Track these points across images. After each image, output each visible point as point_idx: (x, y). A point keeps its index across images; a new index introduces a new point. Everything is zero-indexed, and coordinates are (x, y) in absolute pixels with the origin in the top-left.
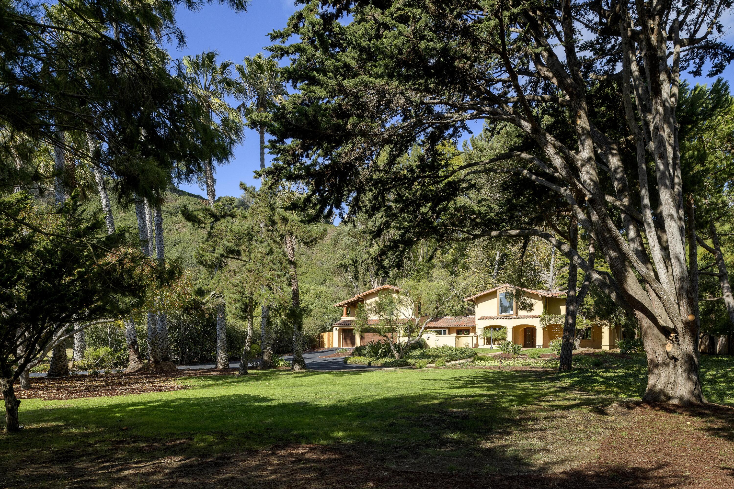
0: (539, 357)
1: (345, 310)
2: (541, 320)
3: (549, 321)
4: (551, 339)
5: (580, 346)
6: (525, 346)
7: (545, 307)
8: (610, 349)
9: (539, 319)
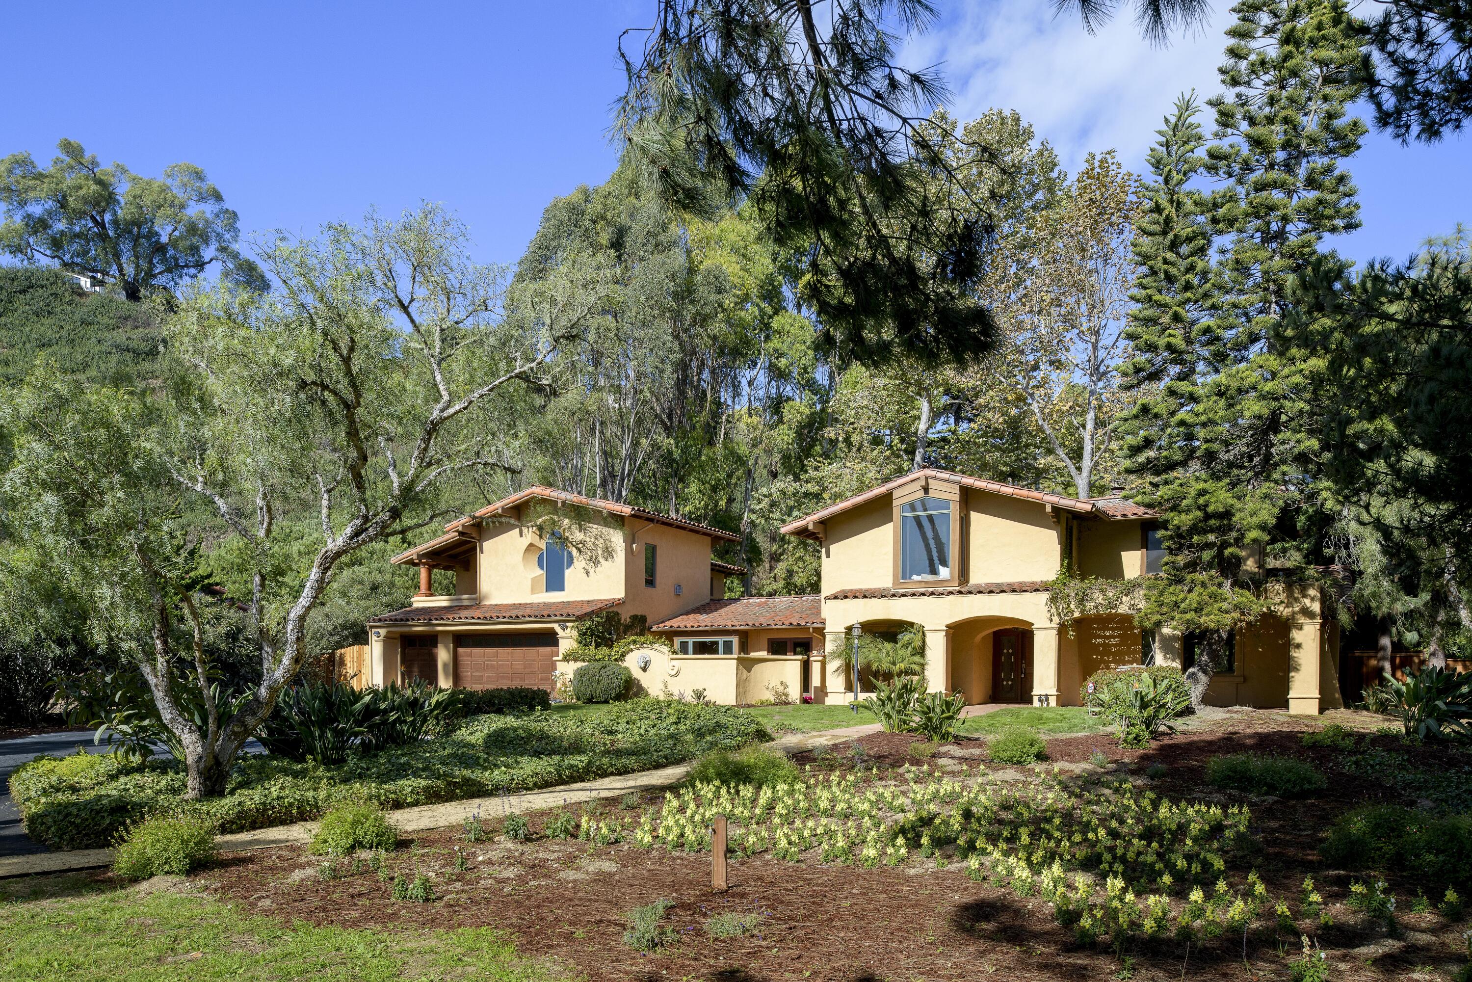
0: (1041, 757)
1: (423, 572)
2: (1053, 599)
3: (1081, 602)
4: (1087, 671)
5: (1208, 700)
6: (996, 696)
7: (1067, 552)
8: (1321, 711)
9: (1044, 596)
